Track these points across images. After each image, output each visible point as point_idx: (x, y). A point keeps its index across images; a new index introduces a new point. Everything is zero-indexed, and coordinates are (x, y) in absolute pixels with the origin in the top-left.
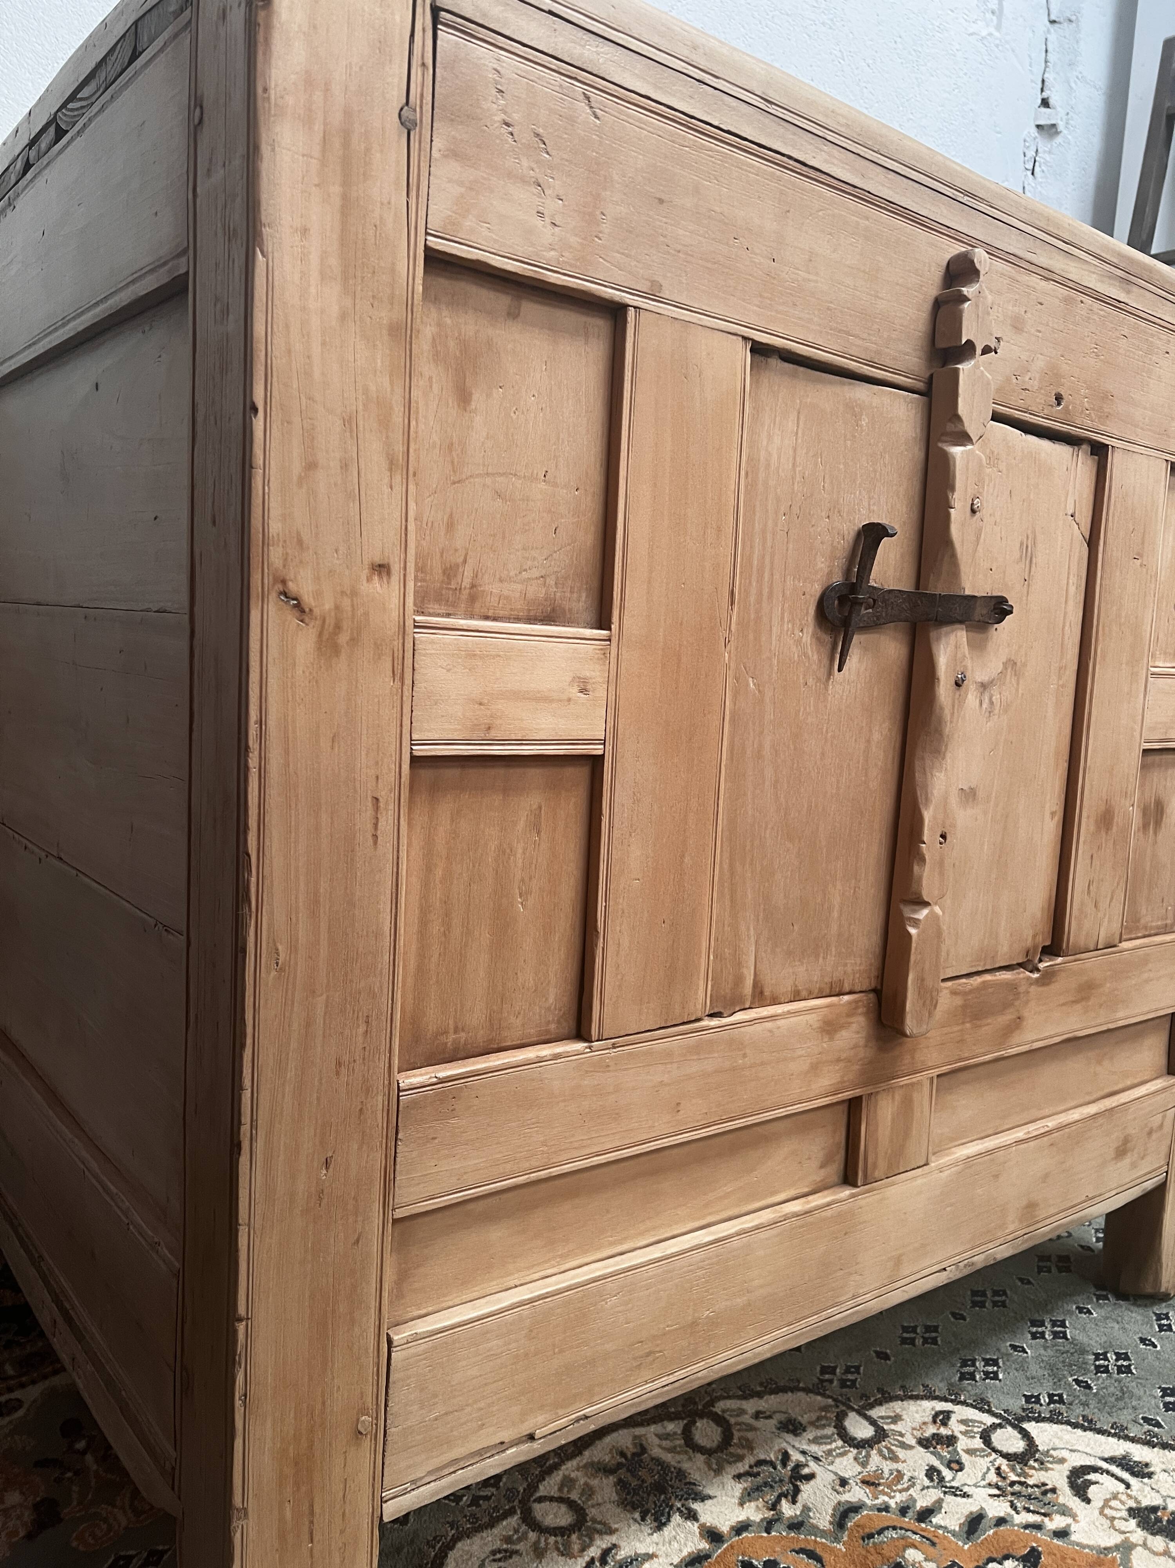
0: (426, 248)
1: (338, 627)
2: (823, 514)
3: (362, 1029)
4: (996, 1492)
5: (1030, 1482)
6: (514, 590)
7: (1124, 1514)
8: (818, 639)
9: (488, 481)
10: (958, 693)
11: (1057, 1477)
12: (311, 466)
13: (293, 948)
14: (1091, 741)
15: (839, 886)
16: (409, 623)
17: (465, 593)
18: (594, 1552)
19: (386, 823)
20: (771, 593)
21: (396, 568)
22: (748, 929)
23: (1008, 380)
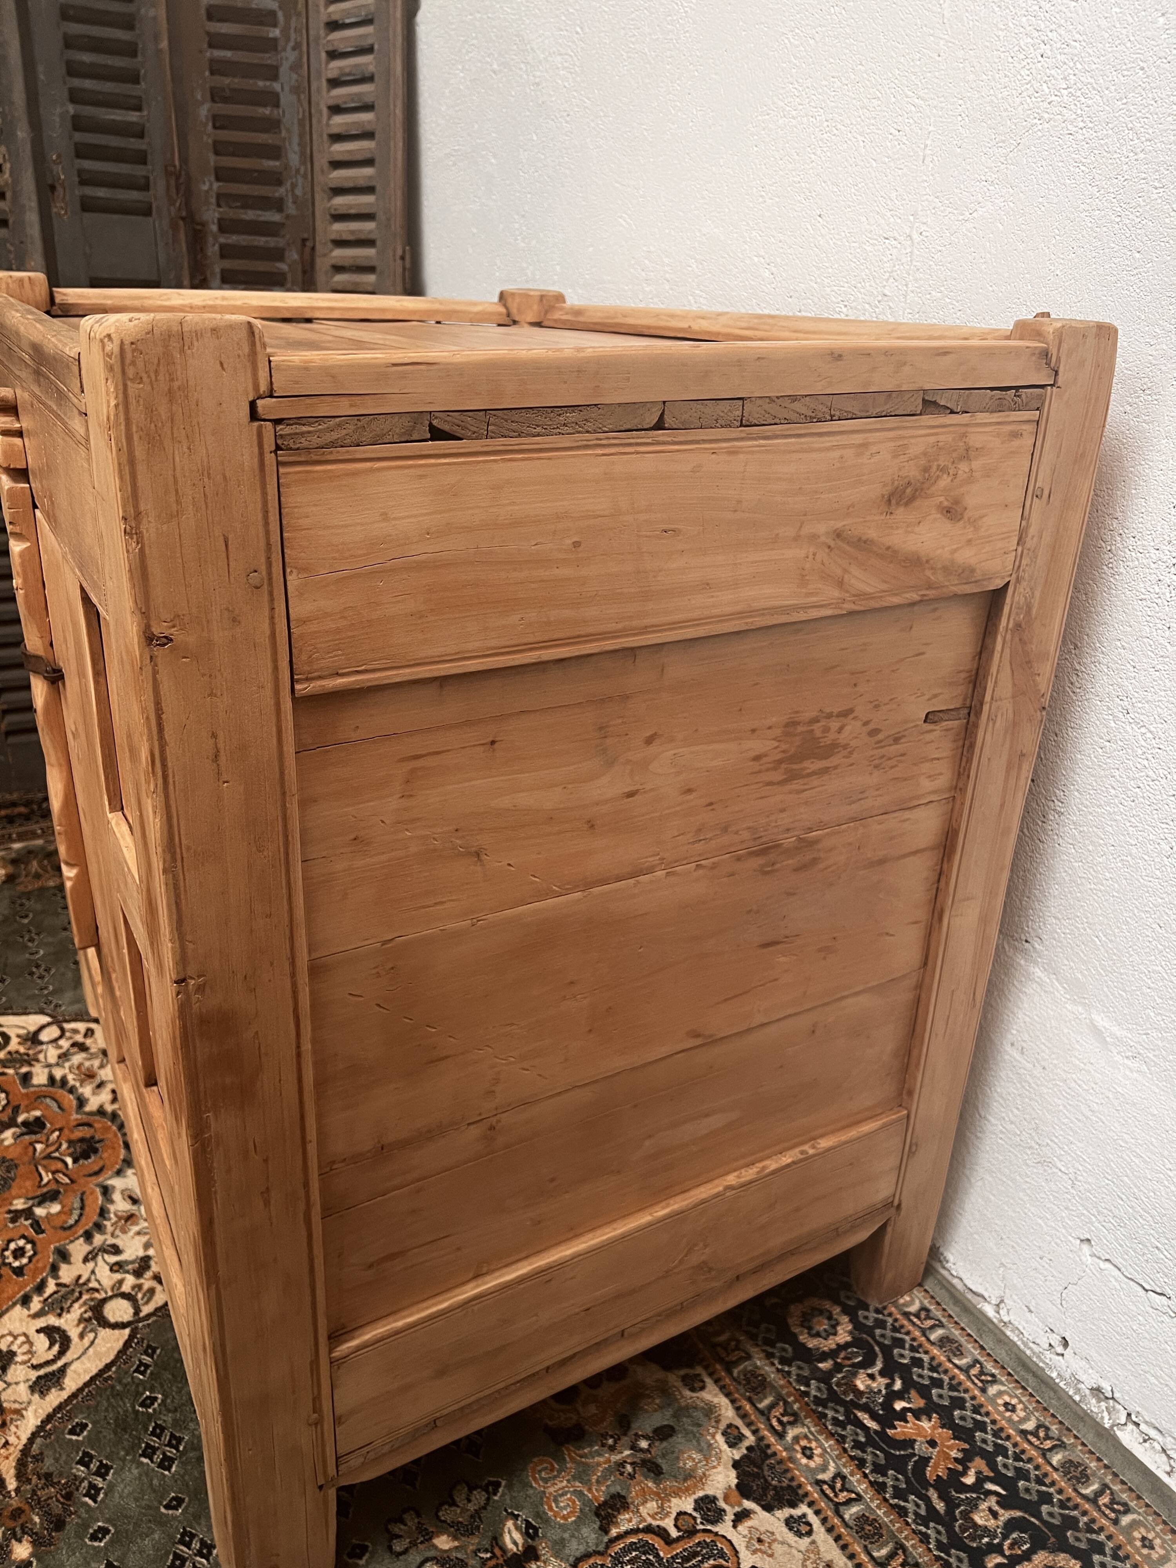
4: (81, 1281)
5: (76, 1305)
7: (14, 1348)
11: (69, 1322)
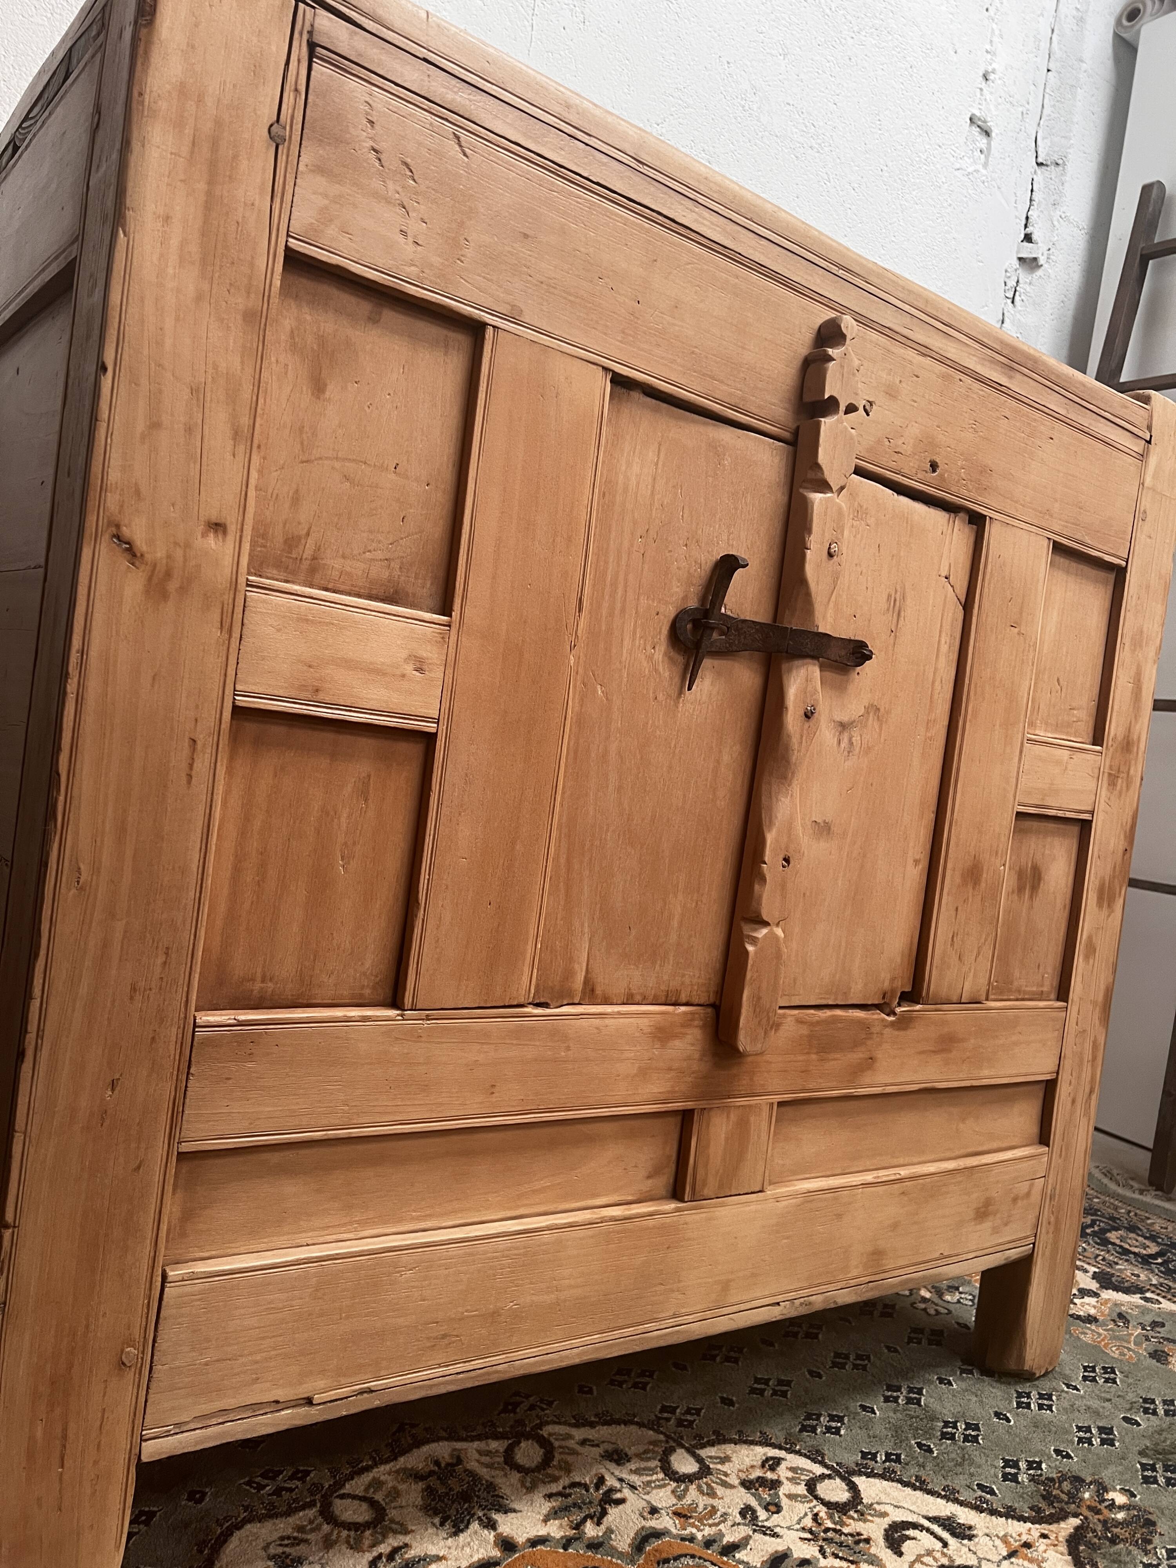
0: (287, 248)
1: (168, 574)
2: (681, 542)
3: (160, 960)
4: (809, 1536)
5: (846, 1530)
6: (356, 568)
8: (671, 659)
9: (337, 465)
10: (806, 725)
11: (875, 1529)
12: (155, 425)
13: (96, 869)
14: (959, 795)
15: (680, 897)
16: (242, 581)
17: (305, 565)
18: (384, 1548)
19: (202, 765)
20: (623, 610)
21: (232, 528)
22: (582, 925)
23: (879, 442)
